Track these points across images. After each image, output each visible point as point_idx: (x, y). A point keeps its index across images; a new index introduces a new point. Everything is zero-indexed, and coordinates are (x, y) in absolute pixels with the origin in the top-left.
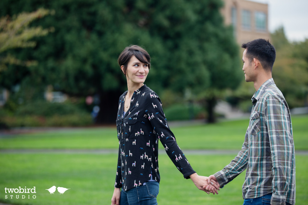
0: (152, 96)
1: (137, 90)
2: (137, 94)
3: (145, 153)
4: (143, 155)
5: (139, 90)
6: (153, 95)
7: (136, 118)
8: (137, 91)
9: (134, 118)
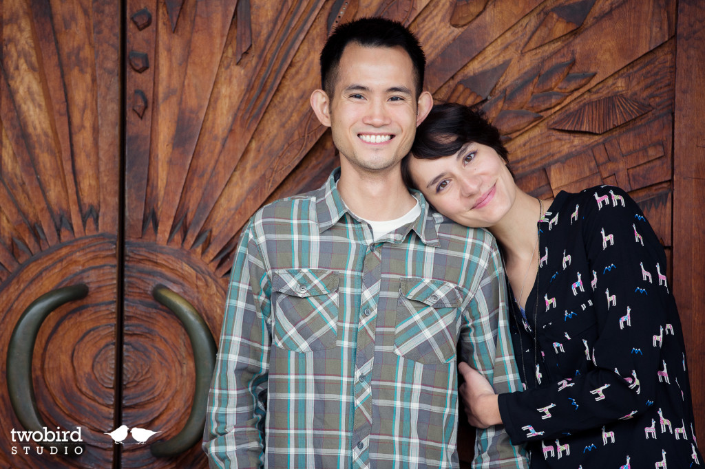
0: (604, 202)
1: (546, 217)
2: (550, 228)
3: (660, 414)
4: (653, 423)
5: (549, 214)
6: (606, 198)
7: (590, 302)
8: (547, 220)
9: (584, 307)
